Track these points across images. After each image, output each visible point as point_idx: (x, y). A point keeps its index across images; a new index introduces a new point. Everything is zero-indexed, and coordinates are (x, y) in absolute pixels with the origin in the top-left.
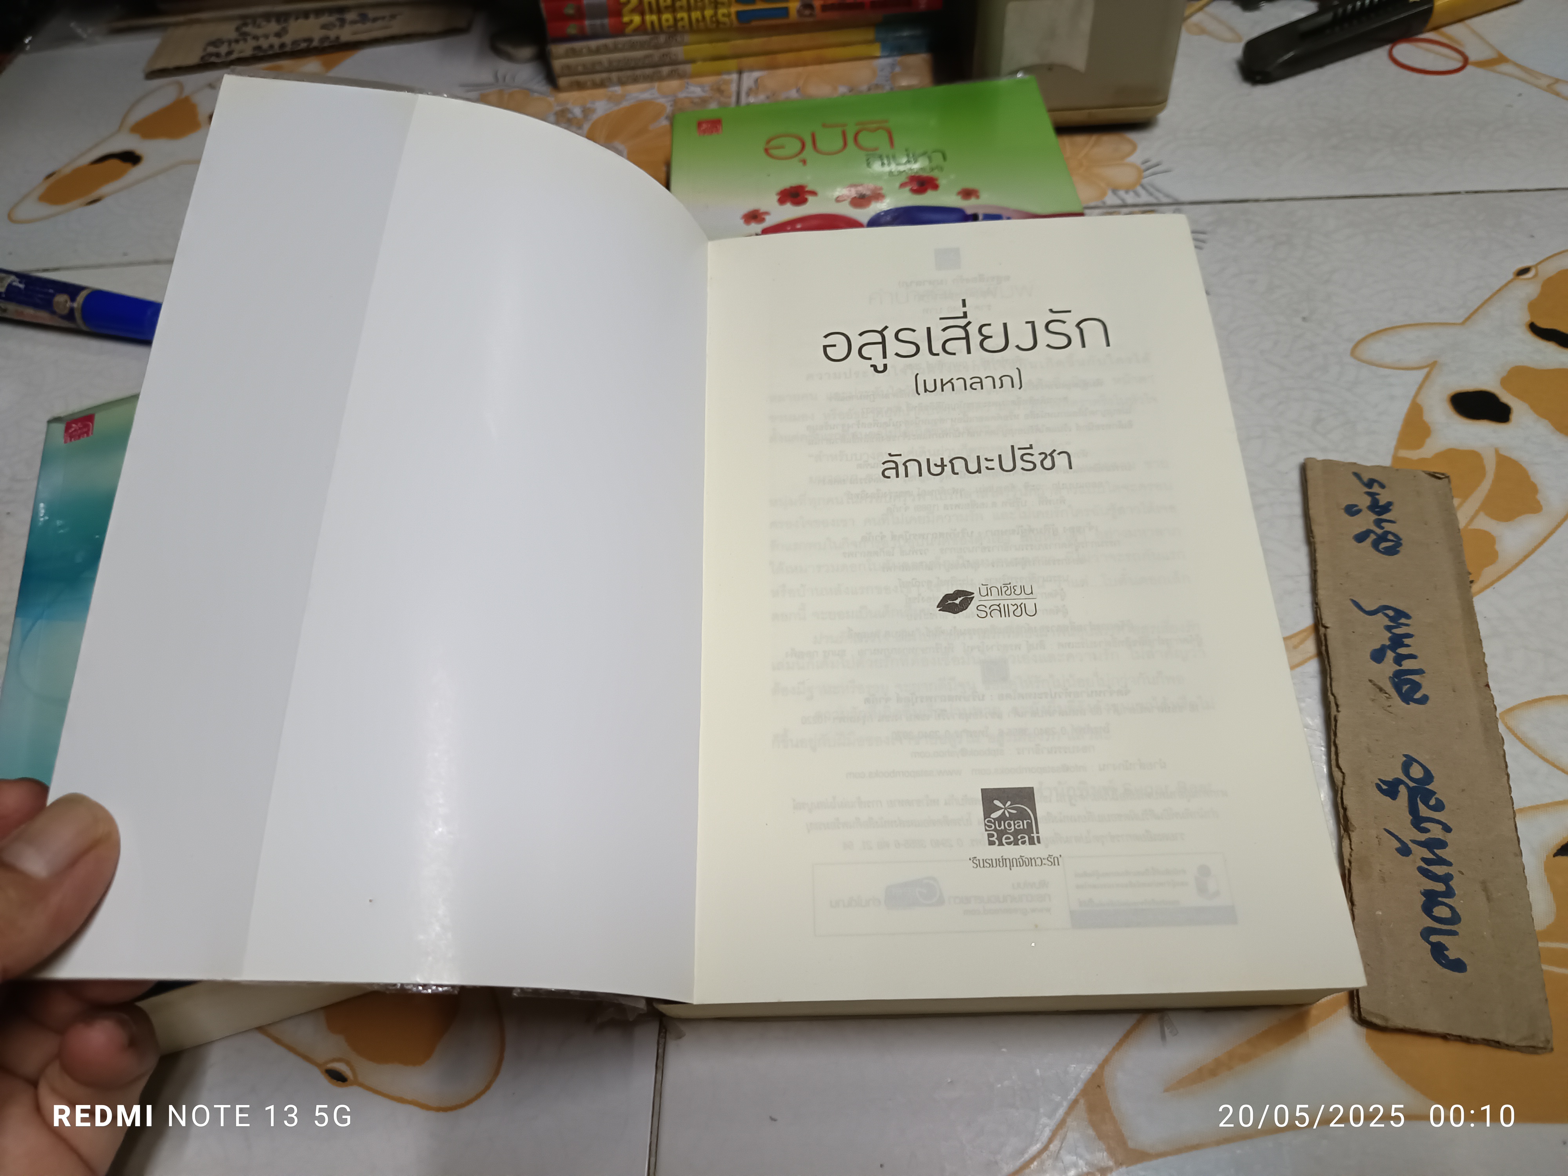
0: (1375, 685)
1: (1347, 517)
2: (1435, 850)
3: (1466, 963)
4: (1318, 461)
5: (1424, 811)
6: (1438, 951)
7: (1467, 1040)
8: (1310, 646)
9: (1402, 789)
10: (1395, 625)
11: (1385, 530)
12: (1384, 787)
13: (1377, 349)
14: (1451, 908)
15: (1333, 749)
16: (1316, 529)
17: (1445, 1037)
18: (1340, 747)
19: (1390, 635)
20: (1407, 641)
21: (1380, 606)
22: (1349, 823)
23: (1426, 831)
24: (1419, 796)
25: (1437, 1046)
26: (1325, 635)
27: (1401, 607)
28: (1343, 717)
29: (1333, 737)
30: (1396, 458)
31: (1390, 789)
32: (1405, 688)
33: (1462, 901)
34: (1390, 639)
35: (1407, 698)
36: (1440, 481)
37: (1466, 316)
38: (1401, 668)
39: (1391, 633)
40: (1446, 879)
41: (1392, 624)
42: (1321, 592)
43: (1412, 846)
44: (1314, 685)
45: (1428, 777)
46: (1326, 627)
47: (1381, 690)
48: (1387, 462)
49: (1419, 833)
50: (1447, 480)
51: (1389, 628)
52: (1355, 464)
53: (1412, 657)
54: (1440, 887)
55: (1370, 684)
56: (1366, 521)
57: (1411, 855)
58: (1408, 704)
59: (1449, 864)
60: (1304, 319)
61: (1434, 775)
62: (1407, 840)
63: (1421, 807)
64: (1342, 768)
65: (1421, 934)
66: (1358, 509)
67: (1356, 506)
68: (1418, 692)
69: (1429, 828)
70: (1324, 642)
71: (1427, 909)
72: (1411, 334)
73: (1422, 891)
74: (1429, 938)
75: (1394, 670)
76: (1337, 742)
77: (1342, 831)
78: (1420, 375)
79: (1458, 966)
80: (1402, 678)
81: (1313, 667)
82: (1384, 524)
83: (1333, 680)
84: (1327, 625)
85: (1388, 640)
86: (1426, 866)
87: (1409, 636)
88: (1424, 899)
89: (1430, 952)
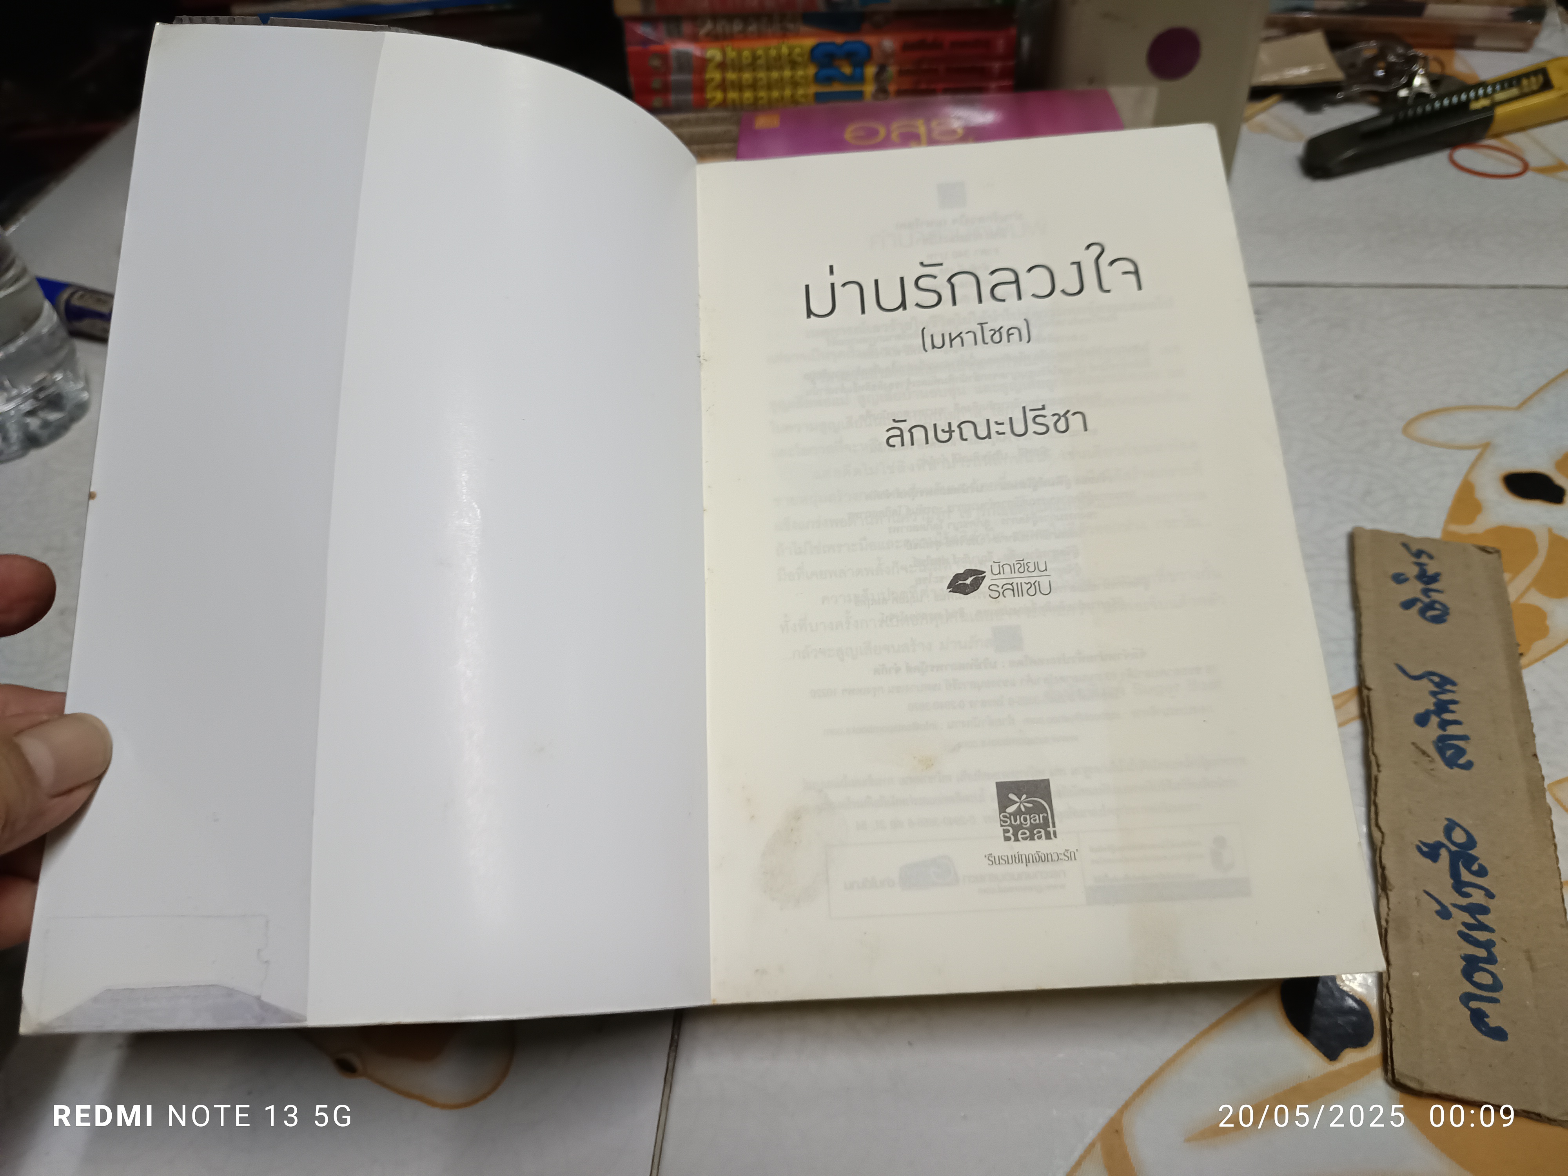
0: (1417, 747)
1: (1393, 584)
2: (1477, 915)
3: (1508, 1032)
4: (1367, 531)
5: (1466, 876)
6: (1478, 1018)
8: (1353, 708)
9: (1444, 853)
10: (1440, 690)
11: (1432, 599)
12: (1425, 849)
13: (1429, 428)
14: (1493, 975)
15: (1373, 808)
16: (1363, 595)
18: (1380, 806)
19: (1435, 700)
20: (1451, 707)
21: (1425, 671)
22: (1387, 882)
23: (1468, 895)
24: (1461, 861)
26: (1368, 697)
27: (1447, 674)
28: (1384, 777)
29: (1373, 797)
30: (1445, 532)
31: (1431, 852)
32: (1449, 753)
33: (1504, 969)
34: (1435, 704)
35: (1451, 763)
36: (1491, 555)
37: (1521, 401)
38: (1445, 733)
39: (1436, 698)
40: (1488, 945)
41: (1437, 690)
42: (1366, 655)
43: (1452, 909)
44: (1356, 746)
45: (1471, 842)
46: (1369, 689)
47: (1424, 753)
48: (1437, 534)
49: (1460, 897)
50: (1497, 554)
51: (1434, 694)
52: (1404, 535)
53: (1456, 723)
54: (1482, 953)
55: (1413, 746)
56: (1413, 589)
57: (1451, 919)
58: (1452, 768)
59: (1492, 930)
60: (1357, 397)
61: (1477, 841)
62: (1447, 903)
63: (1463, 871)
64: (1382, 827)
65: (1461, 998)
66: (1406, 578)
67: (1402, 574)
68: (1461, 757)
69: (1471, 893)
70: (1366, 705)
71: (1468, 974)
72: (1463, 416)
73: (1463, 955)
74: (1469, 1004)
75: (1438, 735)
76: (1377, 801)
77: (1380, 891)
78: (1472, 454)
79: (1498, 1034)
80: (1446, 743)
81: (1356, 727)
82: (1431, 594)
83: (1375, 740)
84: (1371, 686)
85: (1432, 705)
86: (1467, 931)
87: (1454, 702)
88: (1465, 963)
89: (1469, 1018)
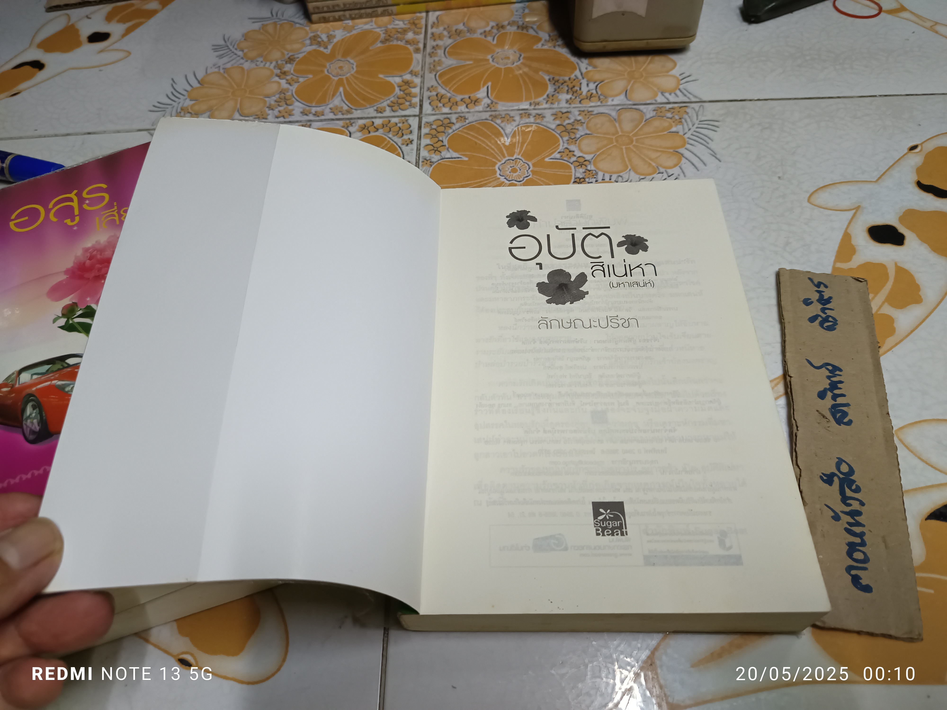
0: (820, 413)
1: (804, 306)
2: (855, 517)
3: (872, 587)
4: (787, 270)
5: (849, 493)
6: (856, 580)
7: (871, 634)
8: (781, 388)
9: (836, 479)
10: (833, 375)
11: (827, 315)
12: (825, 478)
13: (823, 198)
14: (864, 553)
15: (794, 454)
16: (785, 314)
17: (859, 633)
18: (798, 453)
19: (830, 382)
20: (839, 385)
21: (824, 363)
22: (804, 500)
23: (850, 505)
24: (846, 484)
25: (855, 638)
26: (790, 382)
27: (836, 364)
28: (801, 434)
29: (794, 446)
30: (834, 268)
31: (828, 479)
32: (838, 415)
33: (870, 549)
34: (830, 384)
35: (839, 422)
36: (861, 283)
37: (879, 176)
38: (836, 403)
39: (830, 380)
40: (861, 535)
41: (831, 375)
42: (788, 354)
43: (841, 515)
44: (783, 413)
45: (851, 471)
46: (791, 377)
47: (824, 416)
48: (829, 271)
49: (845, 506)
50: (865, 282)
51: (829, 377)
52: (809, 272)
53: (843, 395)
54: (858, 540)
55: (817, 413)
56: (816, 309)
57: (840, 521)
58: (840, 425)
59: (863, 526)
60: (779, 178)
61: (855, 470)
62: (838, 511)
63: (847, 490)
64: (799, 466)
65: (846, 569)
66: (811, 301)
67: (810, 299)
68: (846, 418)
69: (852, 504)
70: (789, 386)
71: (850, 554)
72: (844, 188)
73: (847, 543)
74: (850, 572)
75: (832, 404)
76: (797, 449)
78: (850, 214)
79: (867, 589)
80: (837, 409)
81: (782, 401)
82: (826, 311)
83: (795, 410)
84: (791, 375)
85: (828, 385)
86: (849, 527)
87: (841, 382)
88: (848, 547)
89: (851, 581)
